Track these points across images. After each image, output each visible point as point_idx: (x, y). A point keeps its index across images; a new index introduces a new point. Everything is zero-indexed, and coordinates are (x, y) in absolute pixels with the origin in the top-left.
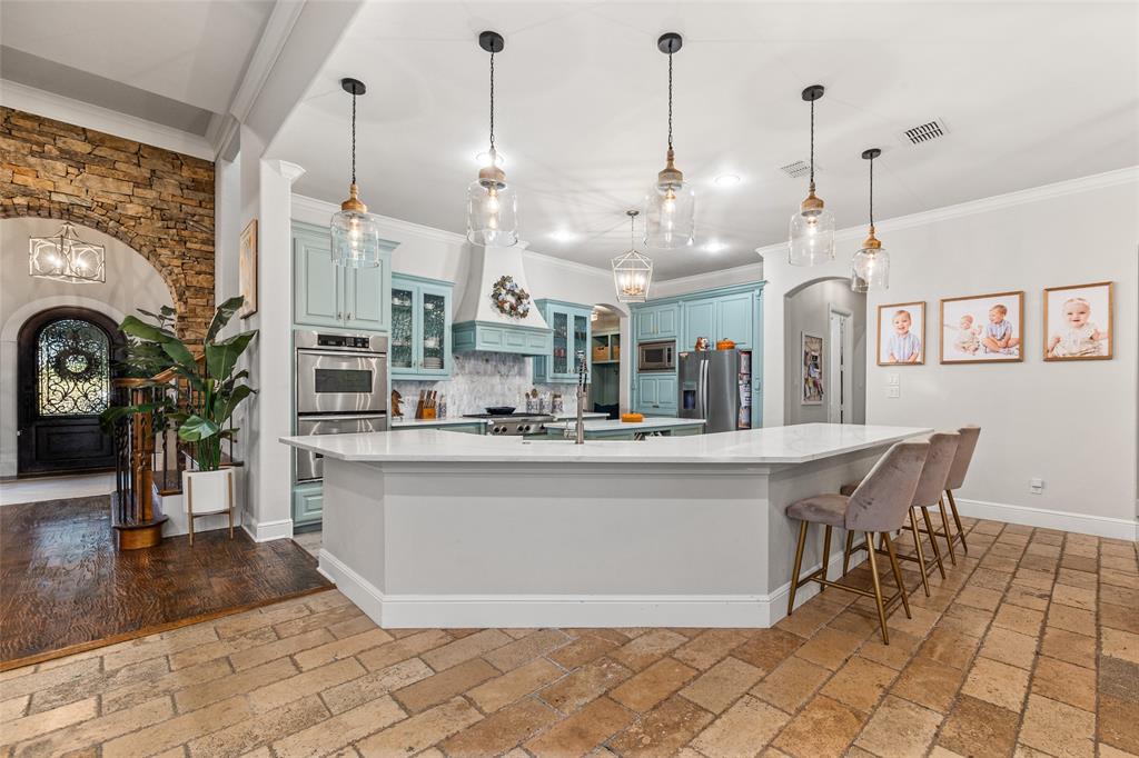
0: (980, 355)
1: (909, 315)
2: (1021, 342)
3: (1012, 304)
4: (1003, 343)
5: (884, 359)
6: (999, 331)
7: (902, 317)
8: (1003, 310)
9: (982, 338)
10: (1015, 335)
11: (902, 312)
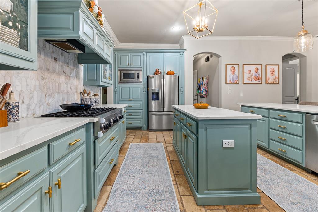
0: (253, 82)
1: (235, 68)
2: (261, 78)
3: (259, 67)
4: (257, 78)
5: (228, 82)
6: (257, 75)
7: (232, 69)
8: (257, 69)
9: (253, 76)
10: (260, 76)
11: (233, 67)
